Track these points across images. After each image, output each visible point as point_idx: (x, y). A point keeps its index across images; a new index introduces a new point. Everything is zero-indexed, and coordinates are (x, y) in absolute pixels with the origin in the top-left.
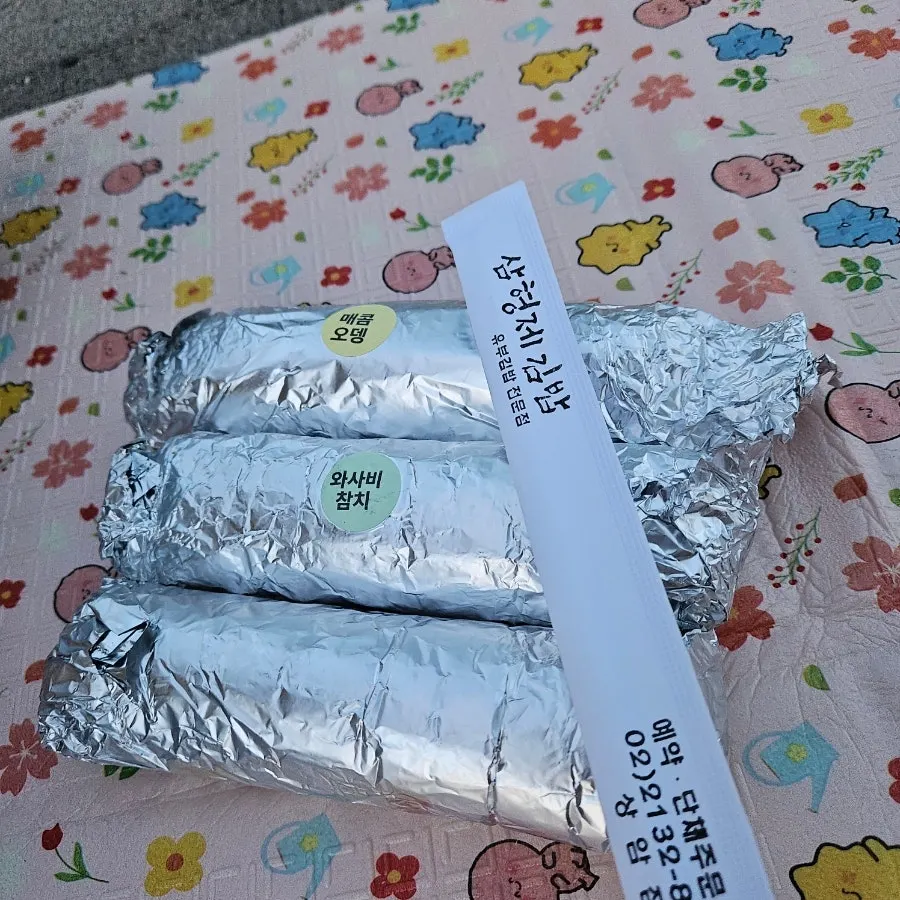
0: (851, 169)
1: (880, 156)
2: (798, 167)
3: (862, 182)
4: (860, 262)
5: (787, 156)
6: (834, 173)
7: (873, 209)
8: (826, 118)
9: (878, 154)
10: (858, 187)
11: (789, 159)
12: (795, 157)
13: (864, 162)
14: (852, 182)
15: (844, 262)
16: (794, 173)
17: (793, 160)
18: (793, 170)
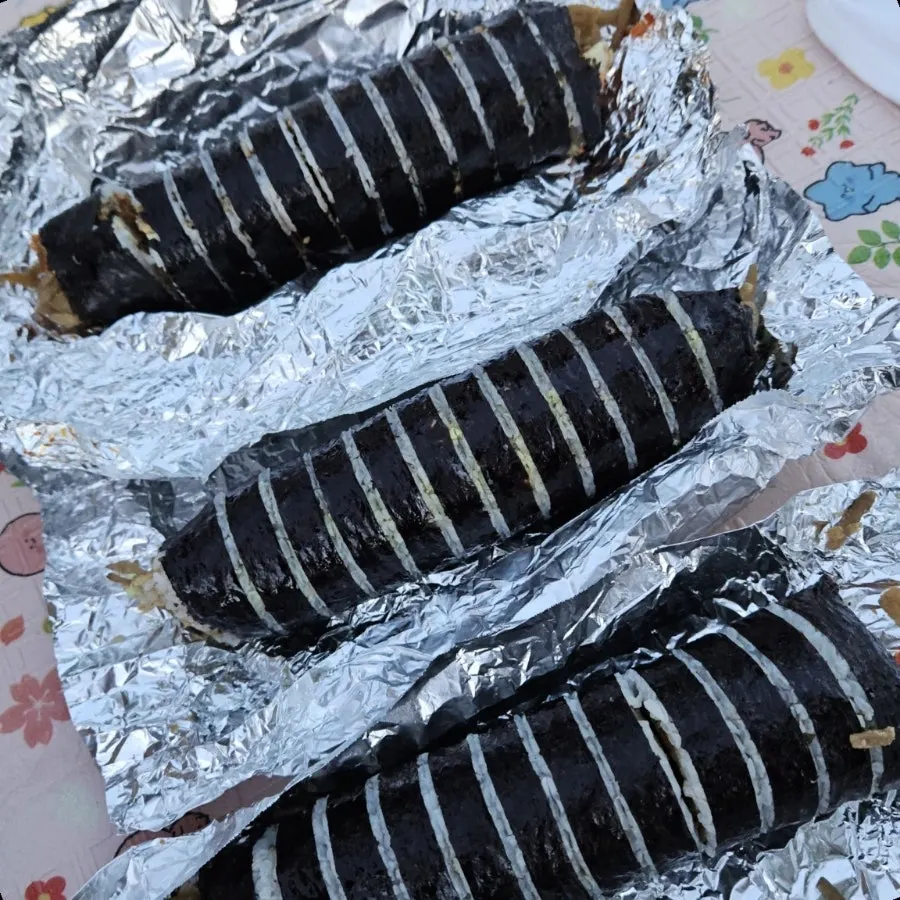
0: (832, 124)
1: (856, 102)
2: (777, 134)
3: (849, 138)
4: (878, 229)
5: (760, 122)
6: (816, 133)
7: (870, 166)
8: (786, 69)
9: (853, 100)
10: (846, 144)
11: (764, 126)
12: (770, 122)
13: (842, 113)
14: (839, 139)
15: (863, 234)
16: (775, 141)
17: (769, 127)
18: (773, 138)
